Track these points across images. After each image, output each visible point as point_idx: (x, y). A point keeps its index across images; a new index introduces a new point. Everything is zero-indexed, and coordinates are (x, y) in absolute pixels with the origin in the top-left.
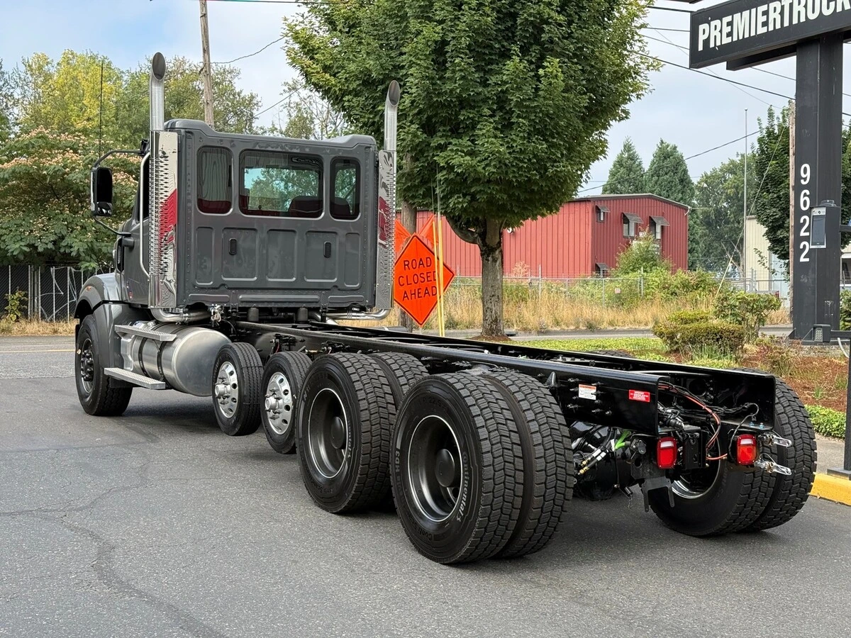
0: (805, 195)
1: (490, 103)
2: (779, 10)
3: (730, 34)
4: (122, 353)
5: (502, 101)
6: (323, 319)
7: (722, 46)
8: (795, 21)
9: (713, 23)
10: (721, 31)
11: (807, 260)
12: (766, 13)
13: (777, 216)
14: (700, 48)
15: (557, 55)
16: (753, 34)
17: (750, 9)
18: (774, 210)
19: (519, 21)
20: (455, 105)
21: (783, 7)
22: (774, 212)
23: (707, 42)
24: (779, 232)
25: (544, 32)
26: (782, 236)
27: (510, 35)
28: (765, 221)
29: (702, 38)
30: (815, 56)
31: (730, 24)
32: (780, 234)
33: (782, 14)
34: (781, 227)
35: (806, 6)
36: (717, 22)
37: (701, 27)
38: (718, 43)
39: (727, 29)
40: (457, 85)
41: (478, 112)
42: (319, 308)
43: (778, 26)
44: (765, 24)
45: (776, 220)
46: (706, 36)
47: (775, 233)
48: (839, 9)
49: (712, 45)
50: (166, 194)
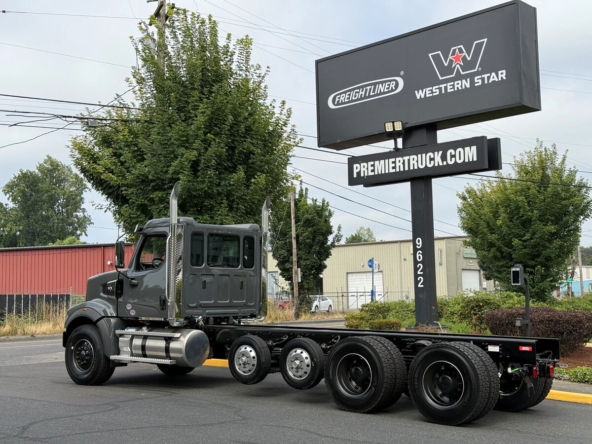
0: (419, 253)
1: (223, 196)
2: (402, 162)
3: (373, 171)
4: (119, 346)
5: (228, 195)
6: (240, 322)
7: (368, 176)
8: (412, 168)
9: (362, 164)
10: (367, 169)
11: (422, 286)
12: (394, 162)
13: (286, 255)
14: (355, 176)
15: (263, 172)
16: (387, 172)
17: (385, 159)
18: (283, 251)
19: (237, 151)
20: (202, 197)
21: (404, 161)
22: (284, 252)
23: (358, 173)
24: (286, 264)
25: (251, 159)
26: (288, 267)
27: (230, 158)
28: (279, 258)
29: (355, 171)
30: (421, 185)
31: (373, 166)
32: (287, 265)
33: (404, 163)
34: (287, 261)
35: (417, 161)
36: (365, 164)
37: (355, 166)
38: (366, 175)
39: (371, 168)
40: (205, 185)
41: (215, 201)
42: (238, 316)
43: (402, 169)
44: (394, 168)
45: (285, 257)
46: (358, 170)
47: (284, 265)
48: (436, 165)
49: (362, 175)
50: (179, 254)
